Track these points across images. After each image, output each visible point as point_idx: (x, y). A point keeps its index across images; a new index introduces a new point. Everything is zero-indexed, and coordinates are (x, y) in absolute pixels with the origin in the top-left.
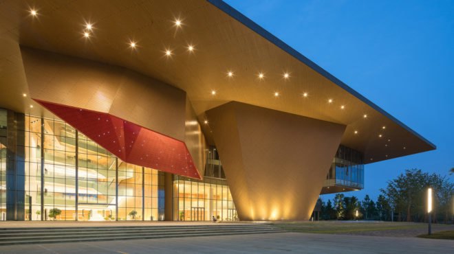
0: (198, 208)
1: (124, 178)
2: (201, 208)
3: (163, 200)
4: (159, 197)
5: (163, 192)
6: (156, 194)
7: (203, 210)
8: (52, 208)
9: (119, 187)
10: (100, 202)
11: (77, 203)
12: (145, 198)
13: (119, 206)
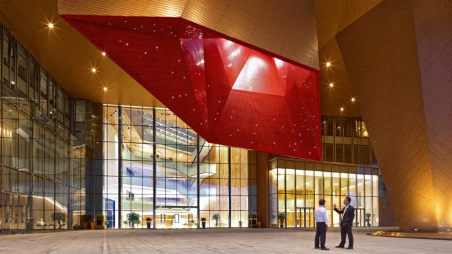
0: (305, 209)
1: (206, 175)
2: (310, 209)
3: (254, 199)
4: (250, 196)
5: (254, 188)
6: (245, 191)
7: (312, 211)
8: (129, 212)
9: (200, 187)
10: (178, 205)
11: (155, 207)
12: (232, 197)
13: (201, 209)
